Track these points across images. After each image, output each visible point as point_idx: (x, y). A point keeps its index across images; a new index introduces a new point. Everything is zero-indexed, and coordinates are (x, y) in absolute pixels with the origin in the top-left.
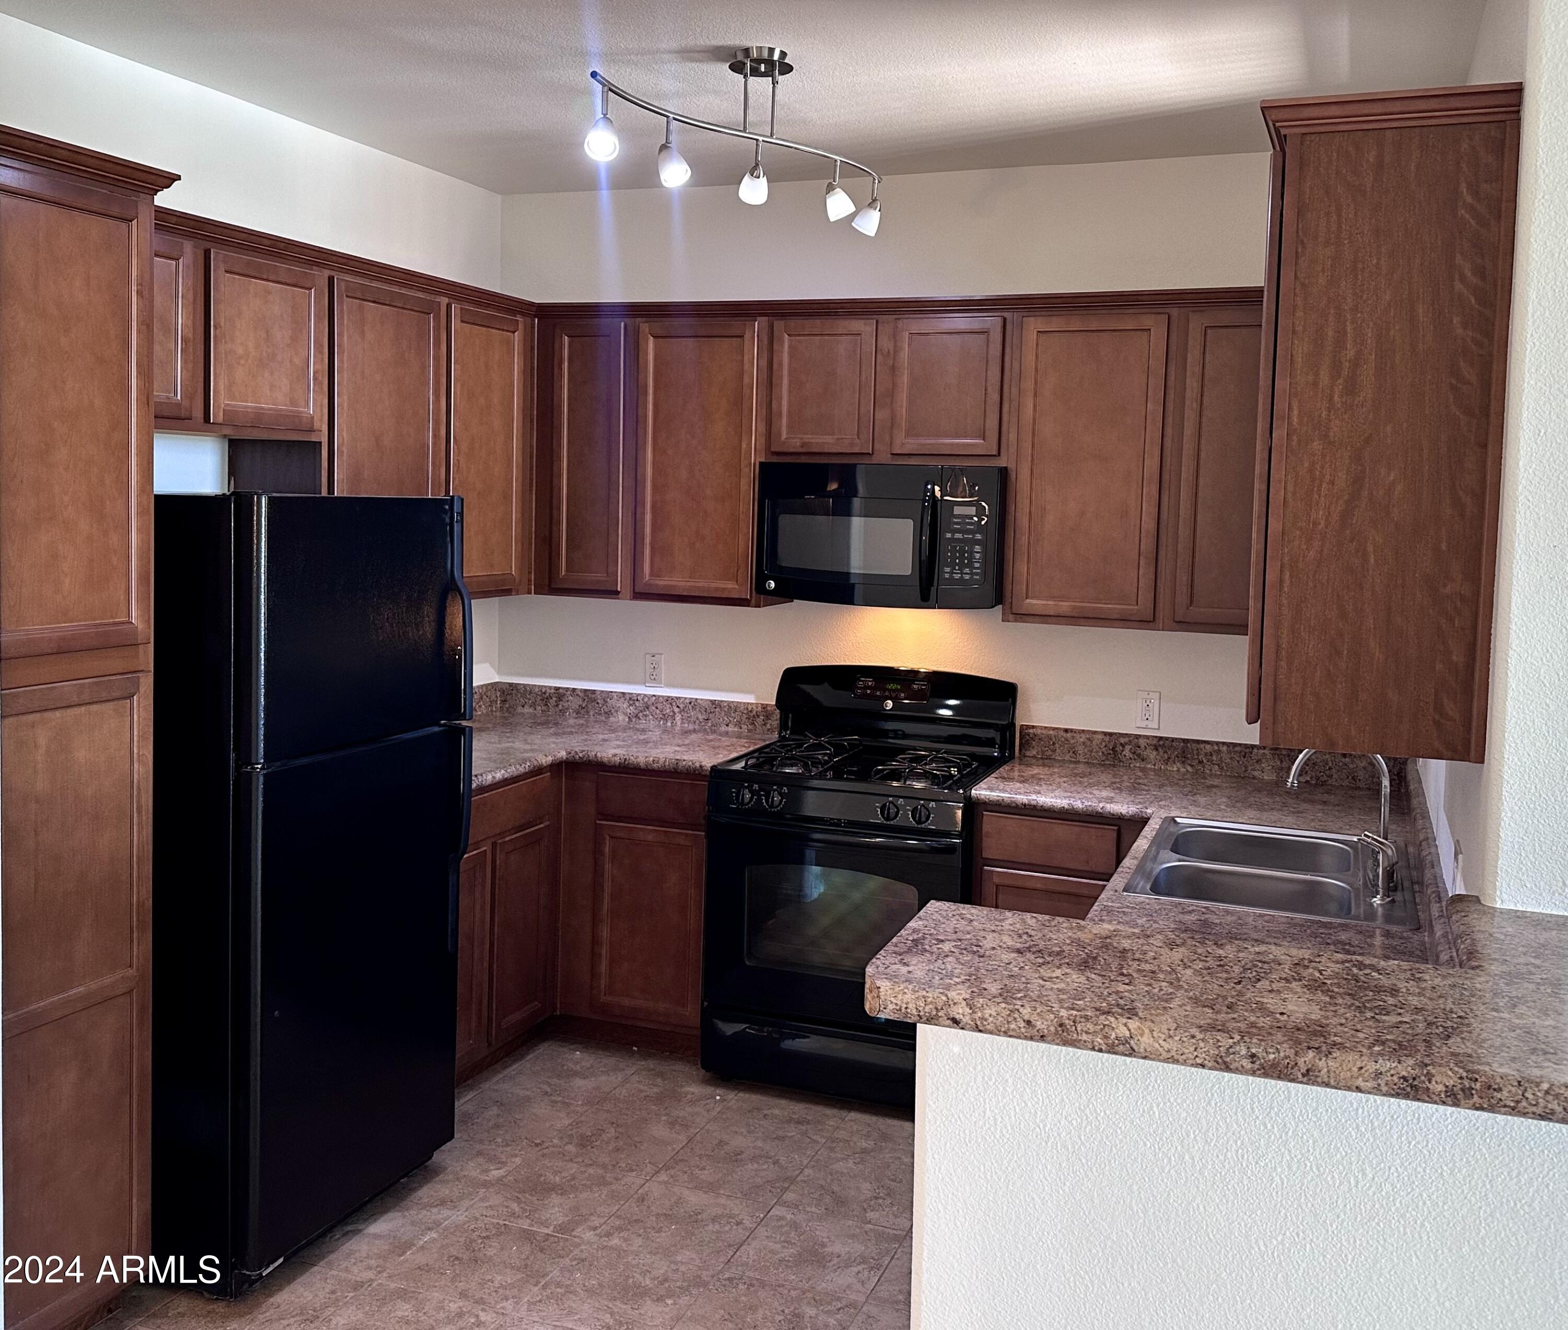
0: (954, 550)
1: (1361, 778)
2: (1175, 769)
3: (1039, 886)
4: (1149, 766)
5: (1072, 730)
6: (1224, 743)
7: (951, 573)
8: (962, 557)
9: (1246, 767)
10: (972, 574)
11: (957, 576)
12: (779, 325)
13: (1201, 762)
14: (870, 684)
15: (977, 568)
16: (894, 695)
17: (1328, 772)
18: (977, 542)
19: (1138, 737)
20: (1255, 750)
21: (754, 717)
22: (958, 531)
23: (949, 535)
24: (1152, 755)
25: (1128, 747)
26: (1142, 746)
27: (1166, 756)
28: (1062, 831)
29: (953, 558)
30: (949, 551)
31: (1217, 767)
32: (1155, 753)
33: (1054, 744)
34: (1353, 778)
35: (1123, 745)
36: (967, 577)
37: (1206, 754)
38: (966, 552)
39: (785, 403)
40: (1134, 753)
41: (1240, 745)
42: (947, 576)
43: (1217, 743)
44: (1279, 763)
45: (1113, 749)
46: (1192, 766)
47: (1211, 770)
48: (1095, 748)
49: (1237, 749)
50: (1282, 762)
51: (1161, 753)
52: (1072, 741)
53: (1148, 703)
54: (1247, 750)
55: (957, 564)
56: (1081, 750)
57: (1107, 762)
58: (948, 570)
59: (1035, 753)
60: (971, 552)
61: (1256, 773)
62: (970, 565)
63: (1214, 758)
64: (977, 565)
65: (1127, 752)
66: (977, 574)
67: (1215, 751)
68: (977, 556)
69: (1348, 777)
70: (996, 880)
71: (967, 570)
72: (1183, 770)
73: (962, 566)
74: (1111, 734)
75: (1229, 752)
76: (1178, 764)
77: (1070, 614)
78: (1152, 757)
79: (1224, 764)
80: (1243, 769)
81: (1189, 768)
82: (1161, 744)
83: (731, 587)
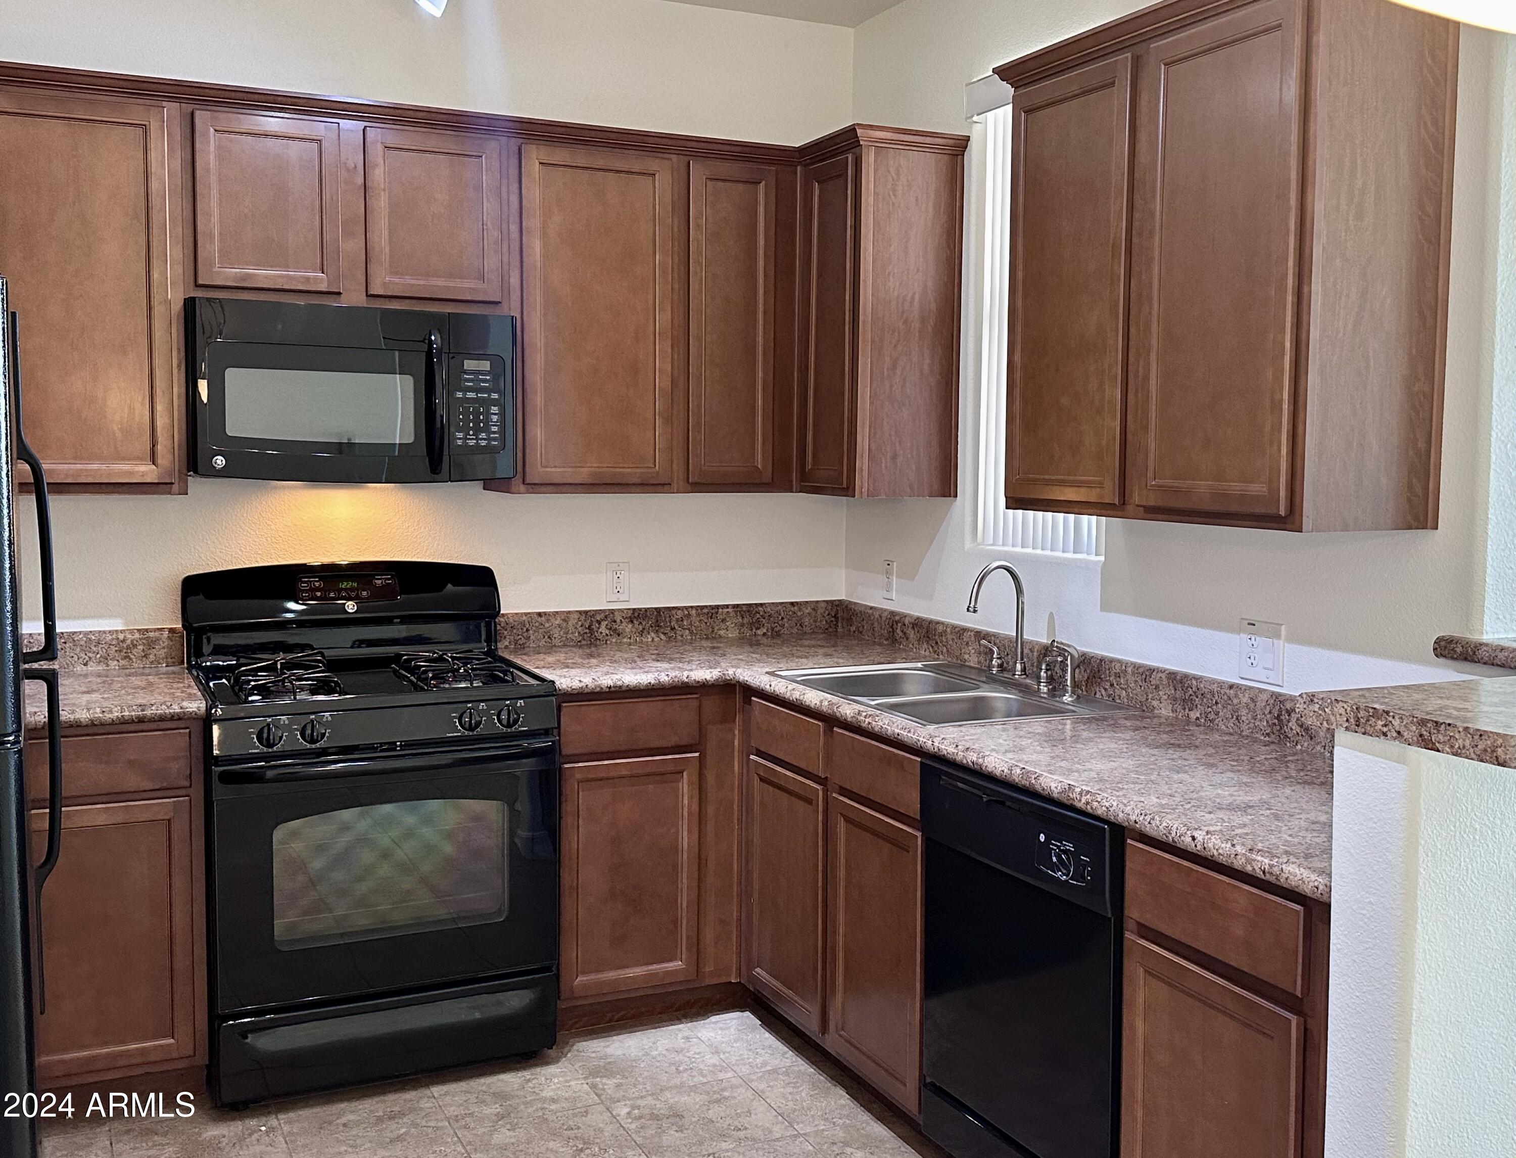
0: (466, 412)
1: (806, 624)
2: (650, 640)
3: (624, 773)
4: (625, 640)
5: (545, 613)
6: (692, 607)
7: (465, 439)
8: (477, 422)
9: (713, 628)
10: (489, 439)
11: (472, 443)
12: (201, 117)
13: (673, 629)
14: (317, 584)
15: (494, 433)
16: (353, 594)
17: (780, 622)
18: (495, 403)
19: (612, 611)
20: (720, 610)
21: (128, 647)
22: (471, 389)
23: (459, 395)
24: (628, 628)
25: (604, 624)
26: (618, 621)
27: (641, 628)
28: (646, 709)
29: (466, 421)
30: (461, 413)
31: (687, 631)
32: (630, 626)
33: (527, 630)
34: (801, 625)
35: (599, 622)
36: (484, 443)
37: (677, 620)
38: (482, 413)
39: (215, 218)
40: (610, 629)
41: (706, 606)
42: (459, 442)
43: (686, 608)
44: (741, 620)
45: (589, 628)
46: (665, 634)
47: (682, 636)
48: (571, 629)
49: (705, 611)
50: (743, 618)
51: (636, 626)
52: (547, 625)
53: (618, 575)
54: (713, 611)
55: (471, 429)
56: (556, 633)
57: (584, 642)
58: (460, 435)
59: (507, 643)
60: (488, 414)
61: (722, 632)
62: (487, 430)
63: (685, 623)
64: (495, 429)
65: (603, 629)
66: (495, 439)
67: (685, 616)
68: (495, 418)
69: (796, 624)
70: (578, 776)
71: (483, 435)
72: (656, 639)
73: (477, 431)
74: (586, 612)
75: (698, 615)
76: (653, 634)
77: (590, 481)
78: (627, 630)
79: (693, 628)
80: (711, 630)
81: (662, 637)
82: (636, 615)
83: (146, 472)
